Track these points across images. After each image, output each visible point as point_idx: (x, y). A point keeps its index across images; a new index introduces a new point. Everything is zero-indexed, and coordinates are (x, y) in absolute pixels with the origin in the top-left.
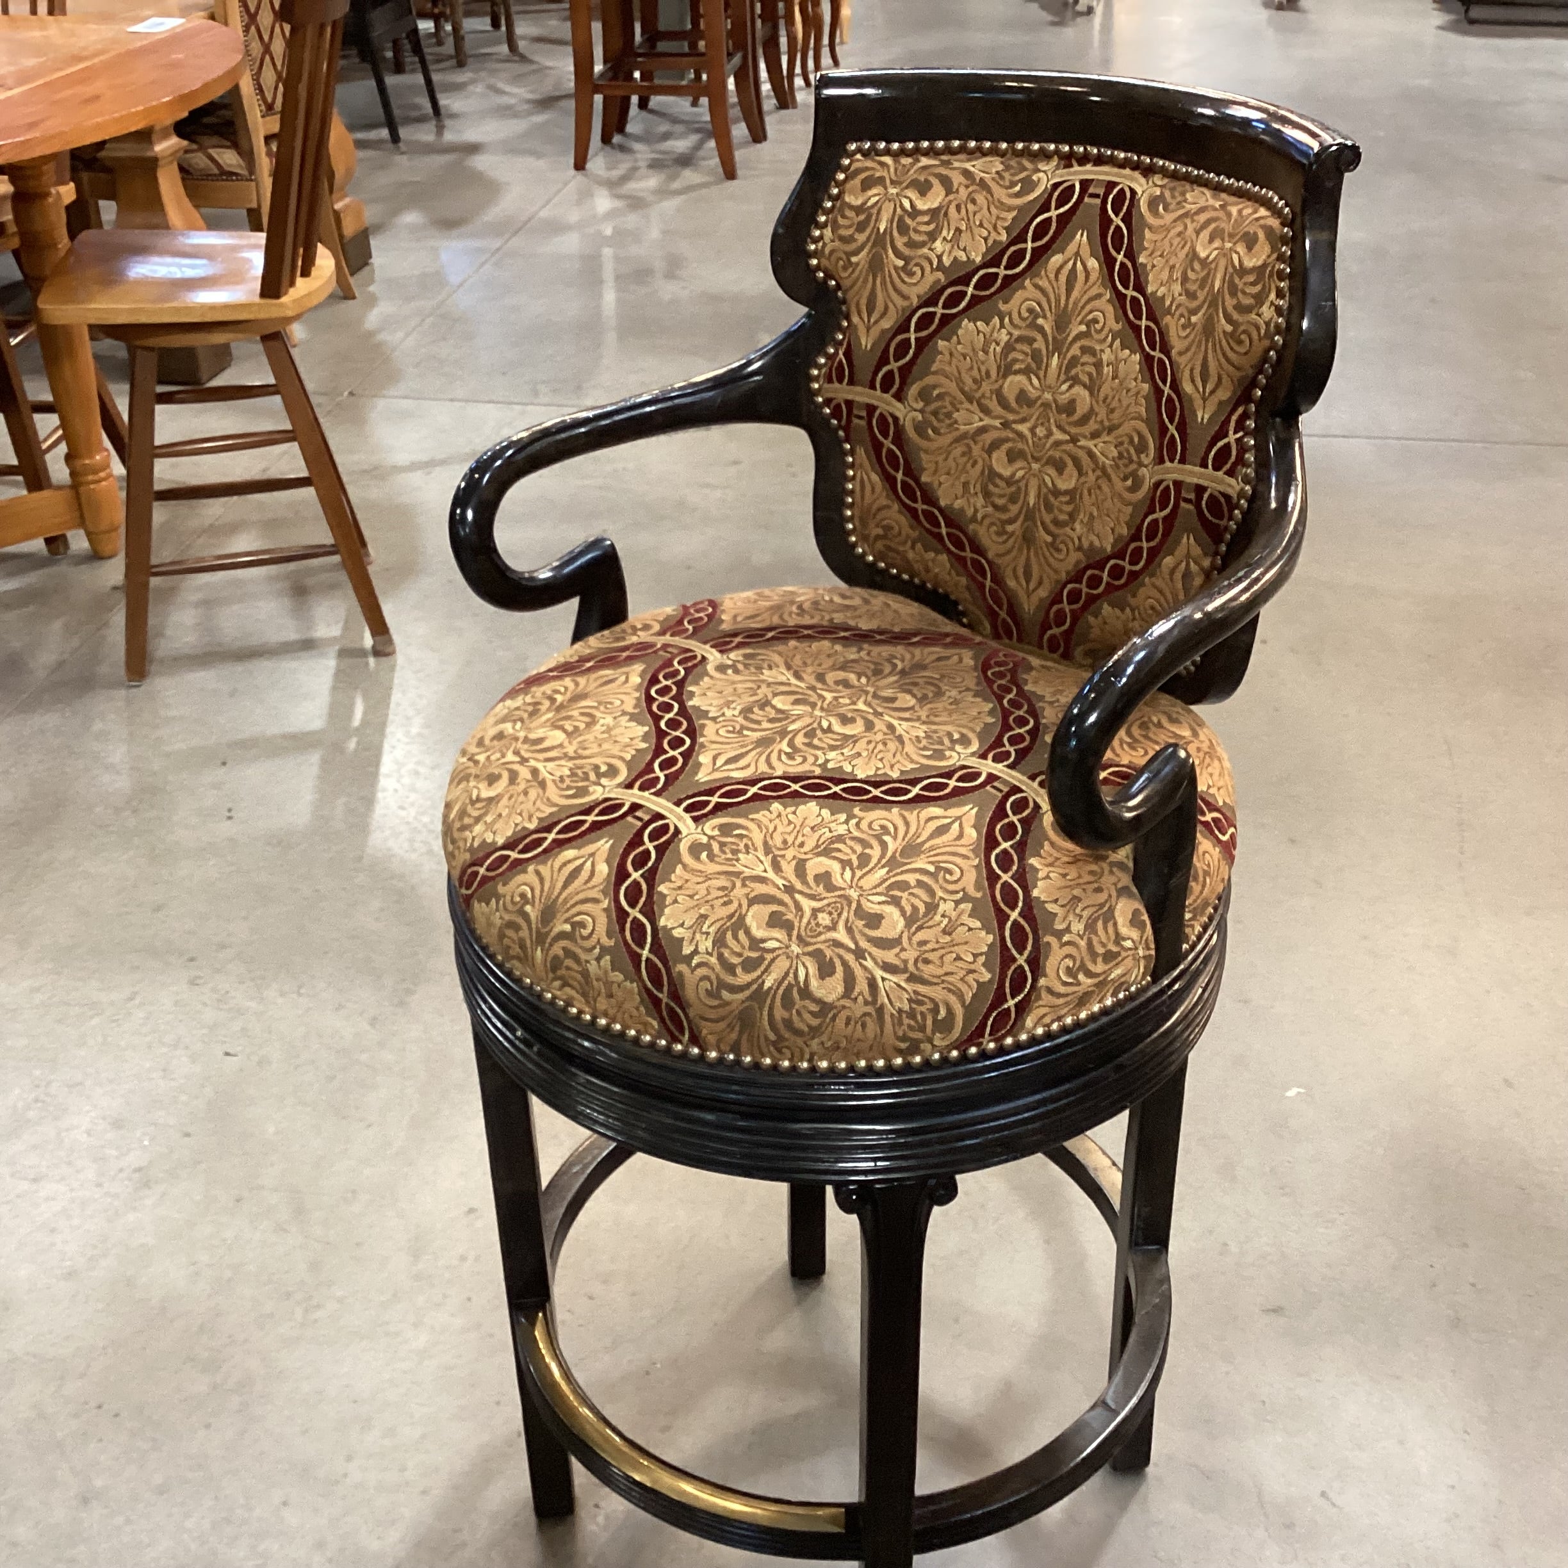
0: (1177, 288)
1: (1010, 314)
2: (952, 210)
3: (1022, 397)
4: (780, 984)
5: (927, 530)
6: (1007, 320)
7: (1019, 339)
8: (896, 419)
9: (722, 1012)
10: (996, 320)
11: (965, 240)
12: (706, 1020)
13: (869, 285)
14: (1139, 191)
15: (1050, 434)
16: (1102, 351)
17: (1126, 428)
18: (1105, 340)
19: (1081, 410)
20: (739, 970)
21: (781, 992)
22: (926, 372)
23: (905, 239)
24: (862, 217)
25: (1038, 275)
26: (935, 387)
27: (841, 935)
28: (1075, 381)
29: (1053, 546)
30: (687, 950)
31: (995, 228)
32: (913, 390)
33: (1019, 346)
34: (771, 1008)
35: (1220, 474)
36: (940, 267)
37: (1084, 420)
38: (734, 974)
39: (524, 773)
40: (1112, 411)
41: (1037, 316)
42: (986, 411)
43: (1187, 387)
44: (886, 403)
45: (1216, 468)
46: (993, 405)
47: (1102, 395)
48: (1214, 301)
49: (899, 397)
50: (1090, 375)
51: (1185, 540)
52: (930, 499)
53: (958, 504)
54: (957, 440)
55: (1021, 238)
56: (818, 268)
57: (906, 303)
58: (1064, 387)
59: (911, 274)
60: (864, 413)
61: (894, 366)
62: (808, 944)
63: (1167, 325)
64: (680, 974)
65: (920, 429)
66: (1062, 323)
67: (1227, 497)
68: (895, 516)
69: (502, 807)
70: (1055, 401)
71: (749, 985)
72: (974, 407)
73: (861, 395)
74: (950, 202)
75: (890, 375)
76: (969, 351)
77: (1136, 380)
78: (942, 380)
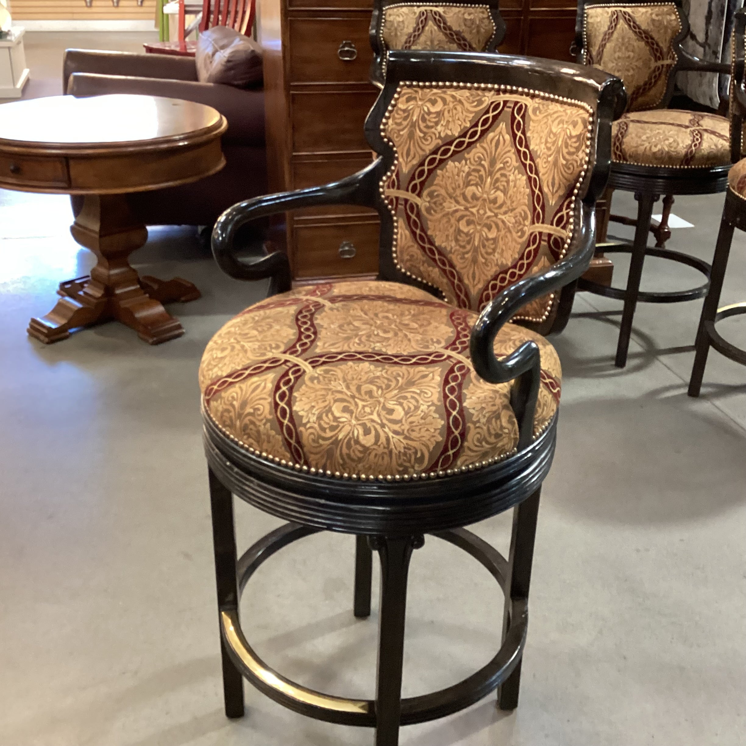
0: (543, 146)
1: (470, 159)
2: (446, 113)
3: (475, 197)
4: (346, 437)
5: (429, 257)
6: (468, 162)
7: (474, 170)
8: (417, 206)
9: (318, 449)
10: (464, 162)
11: (451, 126)
12: (312, 453)
13: (407, 145)
14: (528, 105)
15: (485, 213)
16: (510, 175)
17: (519, 210)
18: (511, 170)
19: (500, 202)
20: (327, 431)
21: (346, 441)
22: (432, 184)
23: (425, 125)
24: (406, 114)
25: (483, 142)
26: (435, 191)
27: (375, 417)
28: (497, 189)
29: (486, 264)
30: (304, 421)
31: (465, 120)
32: (425, 193)
33: (473, 173)
34: (341, 448)
35: (559, 228)
36: (440, 137)
37: (500, 207)
38: (325, 432)
39: (238, 347)
40: (513, 202)
41: (482, 160)
42: (457, 202)
43: (545, 189)
44: (413, 198)
45: (557, 225)
46: (461, 199)
47: (509, 195)
48: (558, 151)
49: (419, 195)
50: (504, 186)
51: (543, 259)
52: (431, 243)
53: (443, 245)
54: (444, 216)
55: (476, 125)
56: (385, 137)
57: (424, 153)
58: (492, 192)
59: (427, 140)
60: (403, 203)
61: (417, 181)
62: (359, 420)
63: (538, 163)
64: (301, 431)
65: (428, 210)
66: (493, 163)
67: (562, 239)
68: (416, 250)
69: (227, 361)
70: (488, 198)
71: (332, 437)
72: (453, 201)
73: (402, 194)
74: (445, 109)
75: (415, 185)
76: (451, 175)
77: (524, 188)
78: (438, 188)
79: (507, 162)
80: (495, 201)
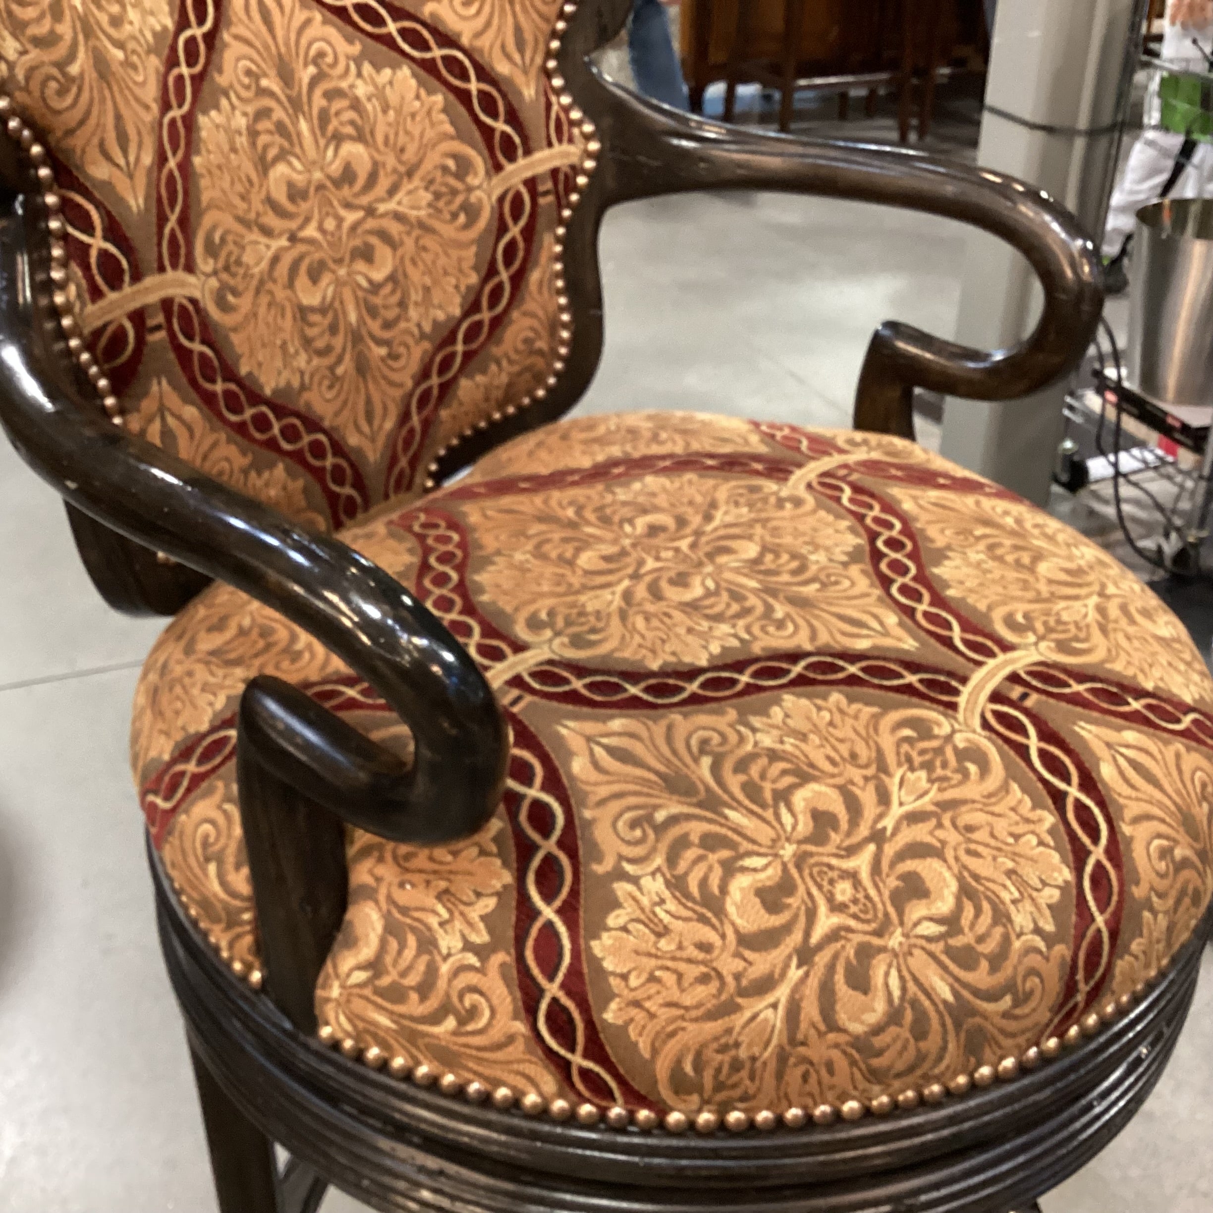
79: (321, 54)
80: (348, 175)
